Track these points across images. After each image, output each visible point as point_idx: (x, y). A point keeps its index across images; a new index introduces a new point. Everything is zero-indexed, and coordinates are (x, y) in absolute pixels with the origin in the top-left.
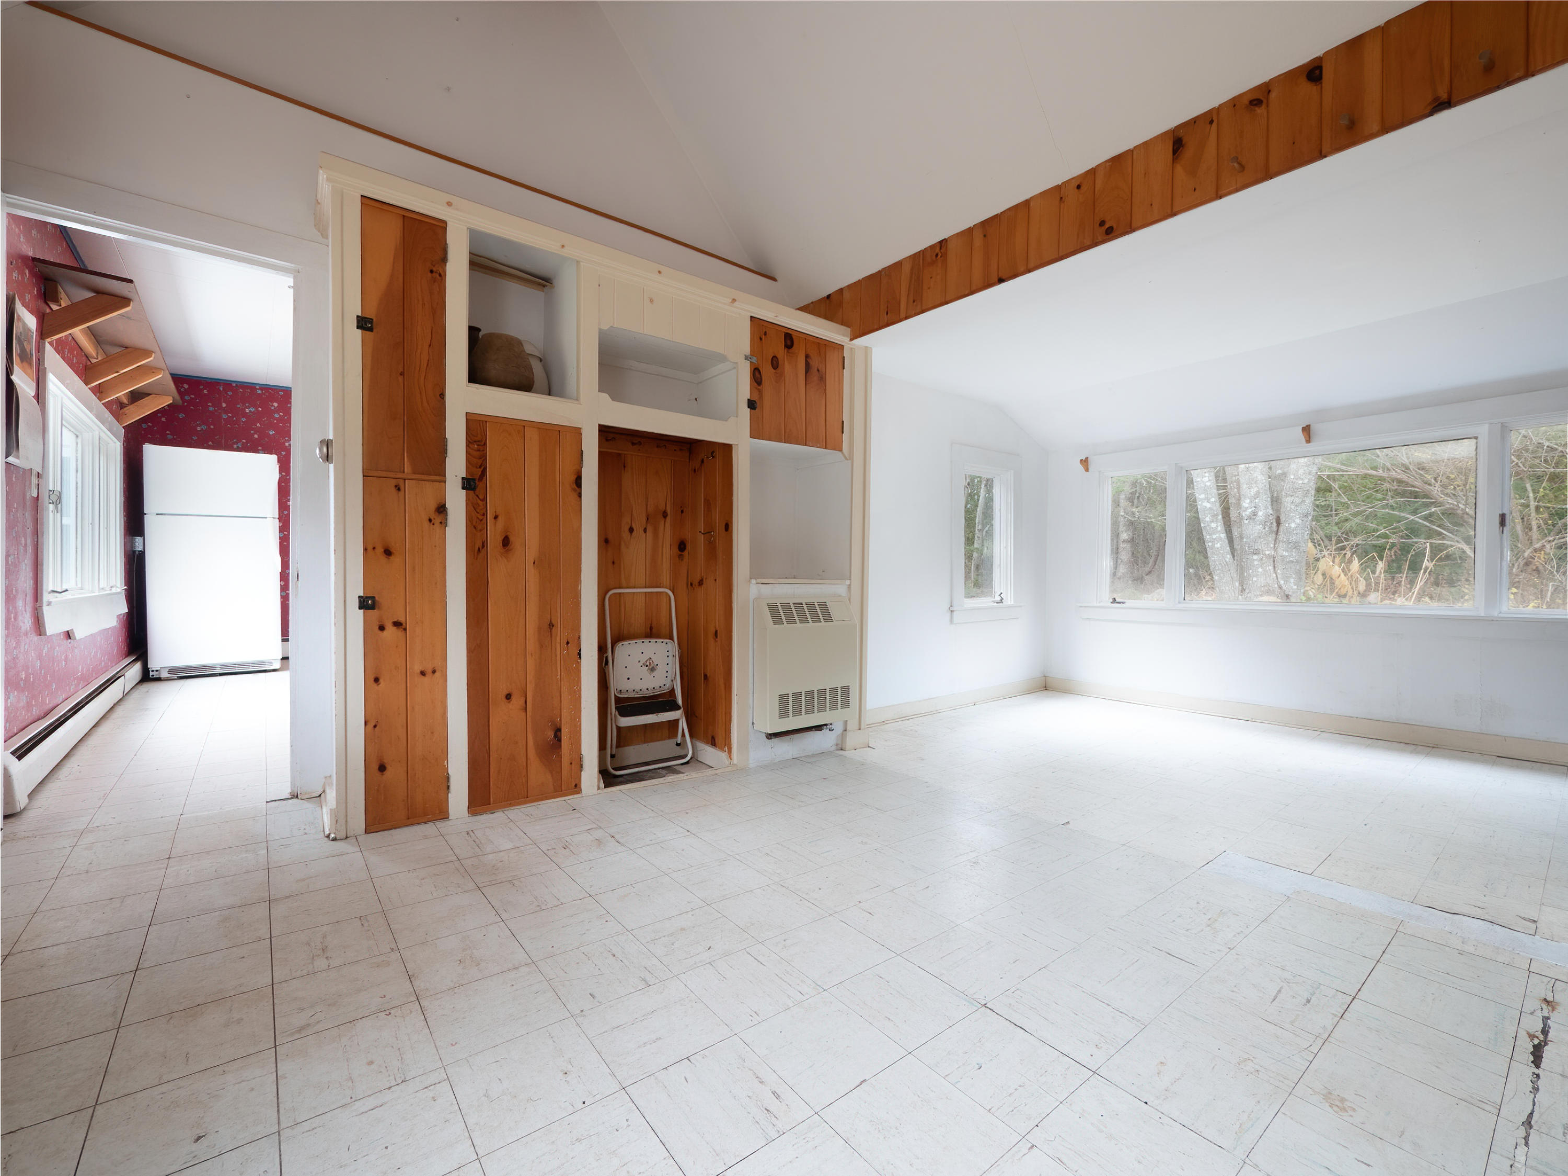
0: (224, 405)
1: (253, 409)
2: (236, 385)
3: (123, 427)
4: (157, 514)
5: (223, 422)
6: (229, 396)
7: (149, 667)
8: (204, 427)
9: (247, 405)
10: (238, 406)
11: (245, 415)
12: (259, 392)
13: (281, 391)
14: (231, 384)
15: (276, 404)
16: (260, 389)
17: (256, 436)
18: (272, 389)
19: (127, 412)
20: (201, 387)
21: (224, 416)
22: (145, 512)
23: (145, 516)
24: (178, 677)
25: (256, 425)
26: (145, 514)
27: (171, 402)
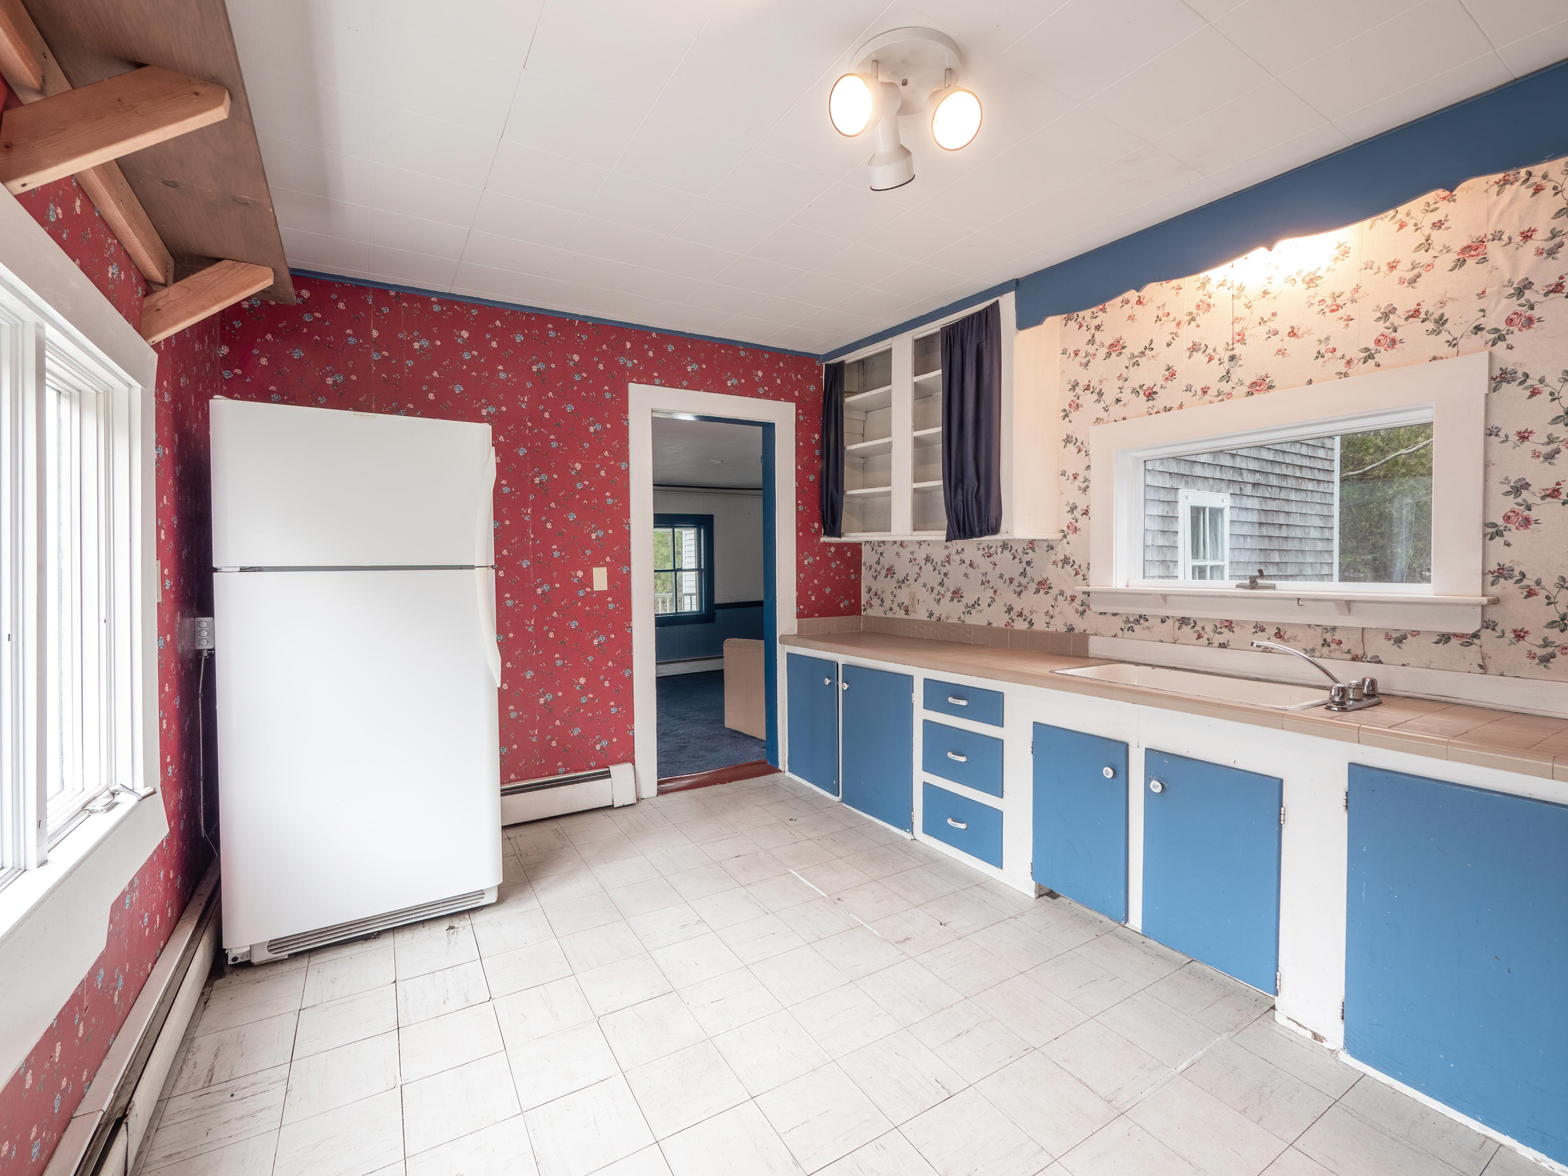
0: (375, 333)
1: (425, 343)
2: (397, 293)
3: (156, 347)
4: (243, 570)
5: (374, 368)
6: (384, 314)
7: (224, 947)
8: (340, 378)
9: (416, 334)
10: (401, 336)
11: (412, 354)
12: (436, 308)
13: (475, 306)
14: (387, 292)
15: (465, 334)
16: (438, 303)
17: (431, 396)
18: (460, 304)
19: (161, 304)
20: (334, 296)
21: (376, 356)
22: (214, 566)
23: (214, 574)
24: (289, 955)
25: (430, 374)
26: (216, 570)
27: (270, 282)
